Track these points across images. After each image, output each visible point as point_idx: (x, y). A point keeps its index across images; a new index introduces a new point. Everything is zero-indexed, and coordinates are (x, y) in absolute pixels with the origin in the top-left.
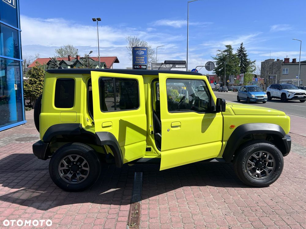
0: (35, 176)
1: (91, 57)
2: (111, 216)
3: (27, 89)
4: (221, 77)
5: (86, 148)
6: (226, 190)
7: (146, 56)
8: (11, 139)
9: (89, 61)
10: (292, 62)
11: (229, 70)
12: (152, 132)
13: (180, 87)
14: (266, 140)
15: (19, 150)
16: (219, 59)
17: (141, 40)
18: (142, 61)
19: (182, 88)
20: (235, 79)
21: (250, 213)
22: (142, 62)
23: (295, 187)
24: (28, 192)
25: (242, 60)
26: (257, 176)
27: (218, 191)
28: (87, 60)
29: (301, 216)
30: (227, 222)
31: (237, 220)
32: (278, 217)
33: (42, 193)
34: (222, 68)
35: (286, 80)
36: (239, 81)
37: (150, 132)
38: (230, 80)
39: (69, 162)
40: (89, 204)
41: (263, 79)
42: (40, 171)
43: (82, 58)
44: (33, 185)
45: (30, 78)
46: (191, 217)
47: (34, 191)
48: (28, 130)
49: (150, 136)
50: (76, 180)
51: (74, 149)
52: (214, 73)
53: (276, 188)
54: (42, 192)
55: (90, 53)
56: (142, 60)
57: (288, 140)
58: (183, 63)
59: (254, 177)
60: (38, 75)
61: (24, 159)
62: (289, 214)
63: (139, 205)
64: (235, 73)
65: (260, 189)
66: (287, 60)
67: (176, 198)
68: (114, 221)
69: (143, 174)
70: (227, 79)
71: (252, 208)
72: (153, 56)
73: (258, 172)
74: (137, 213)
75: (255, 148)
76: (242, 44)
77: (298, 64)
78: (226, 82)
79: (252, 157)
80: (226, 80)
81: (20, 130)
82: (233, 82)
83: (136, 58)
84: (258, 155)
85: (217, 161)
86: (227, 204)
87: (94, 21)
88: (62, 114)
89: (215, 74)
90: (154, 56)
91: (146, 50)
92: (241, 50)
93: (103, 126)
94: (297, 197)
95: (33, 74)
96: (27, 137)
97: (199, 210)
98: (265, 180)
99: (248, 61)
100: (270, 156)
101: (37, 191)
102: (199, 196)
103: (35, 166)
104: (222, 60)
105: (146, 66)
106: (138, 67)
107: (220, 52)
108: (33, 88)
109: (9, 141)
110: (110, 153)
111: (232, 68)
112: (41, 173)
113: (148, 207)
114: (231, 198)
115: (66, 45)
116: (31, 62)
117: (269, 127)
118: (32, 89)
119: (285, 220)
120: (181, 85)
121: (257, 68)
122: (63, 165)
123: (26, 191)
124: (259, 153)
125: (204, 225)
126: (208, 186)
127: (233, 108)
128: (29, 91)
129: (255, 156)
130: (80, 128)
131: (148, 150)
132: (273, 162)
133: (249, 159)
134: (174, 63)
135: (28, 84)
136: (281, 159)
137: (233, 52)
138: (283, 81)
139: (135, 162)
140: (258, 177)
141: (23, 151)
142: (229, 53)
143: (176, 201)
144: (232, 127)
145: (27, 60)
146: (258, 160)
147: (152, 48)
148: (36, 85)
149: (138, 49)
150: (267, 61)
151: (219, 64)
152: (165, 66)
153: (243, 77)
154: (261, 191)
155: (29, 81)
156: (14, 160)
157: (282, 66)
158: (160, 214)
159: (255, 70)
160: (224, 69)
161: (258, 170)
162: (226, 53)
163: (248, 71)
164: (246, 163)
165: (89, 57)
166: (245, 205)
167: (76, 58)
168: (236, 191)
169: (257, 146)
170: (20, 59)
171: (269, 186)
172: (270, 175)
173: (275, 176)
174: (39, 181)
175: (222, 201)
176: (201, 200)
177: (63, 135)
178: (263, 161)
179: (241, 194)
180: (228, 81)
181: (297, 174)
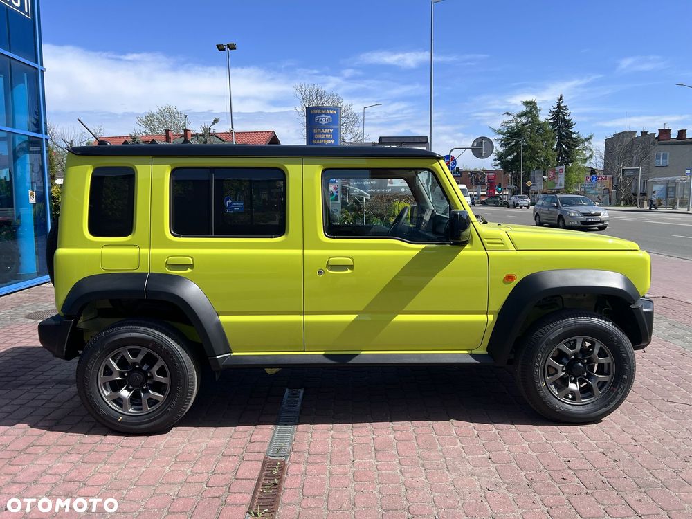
0: (53, 398)
1: (215, 132)
2: (213, 492)
4: (512, 174)
6: (495, 431)
7: (335, 127)
8: (17, 314)
9: (212, 140)
10: (678, 139)
11: (532, 159)
14: (595, 310)
15: (28, 338)
16: (508, 132)
17: (328, 94)
18: (327, 139)
20: (544, 179)
21: (549, 485)
22: (329, 141)
23: (663, 423)
25: (560, 135)
26: (570, 396)
27: (476, 432)
28: (208, 139)
29: (673, 494)
30: (489, 508)
31: (514, 504)
32: (615, 496)
34: (515, 154)
35: (664, 178)
36: (554, 182)
38: (534, 182)
41: (610, 178)
42: (67, 386)
43: (196, 135)
44: (44, 418)
46: (403, 495)
50: (141, 407)
51: (132, 334)
52: (497, 165)
53: (618, 427)
55: (213, 124)
56: (328, 136)
57: (645, 310)
58: (422, 141)
59: (565, 400)
62: (643, 490)
63: (284, 466)
64: (544, 165)
65: (578, 427)
66: (665, 133)
67: (373, 449)
68: (218, 502)
69: (304, 394)
70: (527, 178)
71: (553, 474)
73: (573, 387)
74: (275, 484)
75: (565, 329)
76: (561, 98)
78: (525, 186)
79: (558, 349)
80: (525, 181)
81: (42, 294)
82: (540, 186)
83: (315, 131)
84: (573, 347)
85: (476, 361)
86: (493, 463)
87: (220, 50)
88: (106, 251)
89: (499, 167)
90: (358, 129)
91: (336, 113)
92: (559, 115)
94: (667, 448)
97: (424, 477)
98: (589, 407)
99: (574, 136)
100: (601, 348)
102: (429, 446)
103: (56, 375)
104: (514, 135)
107: (510, 118)
109: (11, 319)
111: (537, 153)
112: (68, 390)
113: (303, 469)
114: (507, 449)
115: (162, 106)
117: (598, 279)
119: (633, 503)
121: (595, 154)
124: (575, 342)
125: (431, 513)
126: (454, 421)
127: (512, 234)
129: (565, 348)
132: (609, 364)
133: (551, 355)
134: (401, 143)
136: (627, 354)
137: (540, 116)
138: (656, 183)
140: (573, 399)
142: (530, 119)
143: (373, 455)
144: (509, 278)
146: (573, 357)
147: (353, 111)
149: (319, 112)
150: (619, 137)
151: (507, 144)
153: (564, 173)
154: (581, 433)
156: (13, 361)
157: (652, 147)
158: (330, 487)
159: (590, 156)
160: (518, 155)
161: (574, 382)
162: (524, 120)
163: (575, 159)
164: (544, 366)
165: (212, 132)
166: (539, 466)
167: (182, 136)
168: (519, 433)
169: (570, 325)
170: (42, 134)
171: (602, 421)
172: (603, 393)
173: (614, 398)
174: (58, 408)
175: (484, 456)
176: (434, 454)
177: (112, 301)
178: (586, 361)
179: (530, 439)
180: (529, 184)
181: (671, 393)
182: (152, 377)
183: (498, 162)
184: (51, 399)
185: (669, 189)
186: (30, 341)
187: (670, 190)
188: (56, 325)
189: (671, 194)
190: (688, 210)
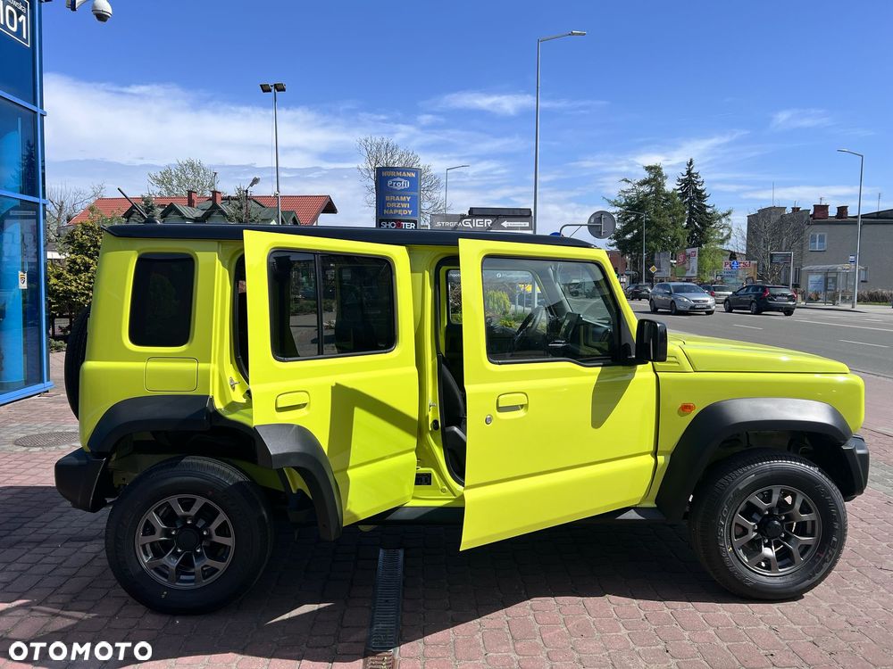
0: (64, 561)
1: (254, 195)
3: (62, 286)
4: (632, 257)
5: (227, 474)
6: (667, 611)
7: (415, 194)
8: (2, 438)
9: (249, 206)
10: (837, 217)
11: (656, 238)
12: (435, 422)
13: (513, 285)
14: (789, 449)
15: (20, 474)
16: (627, 204)
17: (401, 150)
18: (403, 209)
19: (519, 289)
20: (672, 264)
22: (405, 212)
23: (882, 599)
24: (39, 614)
25: (691, 208)
26: (763, 564)
27: (642, 613)
28: (244, 204)
33: (80, 619)
34: (636, 231)
35: (821, 267)
36: (684, 268)
37: (430, 422)
38: (659, 267)
39: (169, 518)
40: (231, 655)
41: (755, 264)
42: (83, 544)
43: (228, 199)
44: (55, 591)
45: (70, 253)
47: (57, 611)
48: (56, 411)
49: (429, 437)
50: (193, 577)
51: (185, 478)
52: (613, 245)
53: (825, 605)
54: (80, 615)
55: (251, 185)
56: (404, 205)
57: (859, 452)
58: (524, 215)
59: (756, 569)
60: (95, 246)
61: (34, 504)
63: (394, 663)
64: (672, 247)
65: (775, 606)
66: (821, 209)
67: (510, 637)
69: (405, 556)
70: (650, 262)
72: (435, 195)
73: (768, 552)
75: (758, 476)
76: (691, 163)
77: (856, 223)
78: (648, 272)
79: (749, 503)
80: (648, 266)
81: (32, 411)
82: (666, 273)
83: (387, 198)
84: (767, 499)
85: (641, 518)
86: (673, 657)
87: (264, 91)
88: (153, 365)
89: (614, 248)
90: (439, 195)
91: (415, 177)
92: (689, 181)
93: (279, 406)
95: (82, 244)
96: (50, 435)
98: (789, 579)
99: (708, 210)
100: (804, 501)
101: (67, 613)
102: (584, 632)
103: (64, 527)
104: (635, 207)
105: (415, 222)
106: (393, 225)
107: (629, 186)
108: (80, 284)
110: (300, 491)
111: (663, 231)
112: (83, 550)
113: (421, 667)
114: (687, 637)
115: (184, 159)
116: (79, 207)
117: (800, 411)
118: (77, 287)
120: (517, 279)
121: (734, 232)
122: (150, 530)
123: (32, 610)
124: (770, 492)
126: (612, 597)
127: (688, 351)
128: (68, 294)
129: (756, 500)
130: (208, 410)
131: (423, 480)
132: (813, 522)
133: (739, 511)
134: (498, 215)
135: (65, 272)
136: (837, 509)
137: (666, 184)
138: (811, 272)
139: (381, 520)
140: (768, 568)
141: (33, 479)
142: (654, 188)
143: (512, 647)
144: (686, 408)
145: (67, 204)
146: (767, 513)
147: (432, 172)
148: (90, 275)
149: (393, 174)
150: (765, 213)
151: (626, 219)
152: (471, 223)
153: (696, 257)
154: (780, 614)
155: (67, 263)
156: (4, 506)
157: (807, 227)
159: (728, 237)
160: (640, 233)
161: (768, 545)
162: (646, 189)
163: (711, 241)
164: (731, 525)
165: (249, 194)
166: (734, 663)
167: (210, 199)
168: (700, 614)
169: (764, 471)
170: (39, 197)
171: (803, 597)
172: (806, 560)
173: (820, 567)
174: (73, 576)
175: (659, 647)
176: (592, 645)
177: (154, 433)
178: (783, 518)
179: (716, 623)
180: (653, 270)
181: (883, 557)
182: (210, 536)
183: (614, 241)
184: (61, 563)
185: (828, 280)
186: (23, 478)
187: (830, 281)
188: (80, 466)
189: (831, 286)
190: (853, 307)
